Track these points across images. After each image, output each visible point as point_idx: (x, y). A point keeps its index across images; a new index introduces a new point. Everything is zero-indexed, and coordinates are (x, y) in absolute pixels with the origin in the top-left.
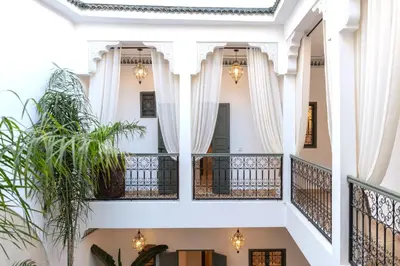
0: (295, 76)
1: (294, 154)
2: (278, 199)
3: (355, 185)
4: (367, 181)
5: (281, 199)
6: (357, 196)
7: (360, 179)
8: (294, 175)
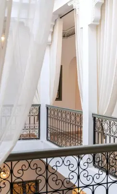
0: (50, 45)
1: (49, 104)
2: (36, 139)
3: (97, 118)
4: (104, 114)
5: (39, 139)
6: (98, 124)
7: (100, 114)
8: (49, 119)
